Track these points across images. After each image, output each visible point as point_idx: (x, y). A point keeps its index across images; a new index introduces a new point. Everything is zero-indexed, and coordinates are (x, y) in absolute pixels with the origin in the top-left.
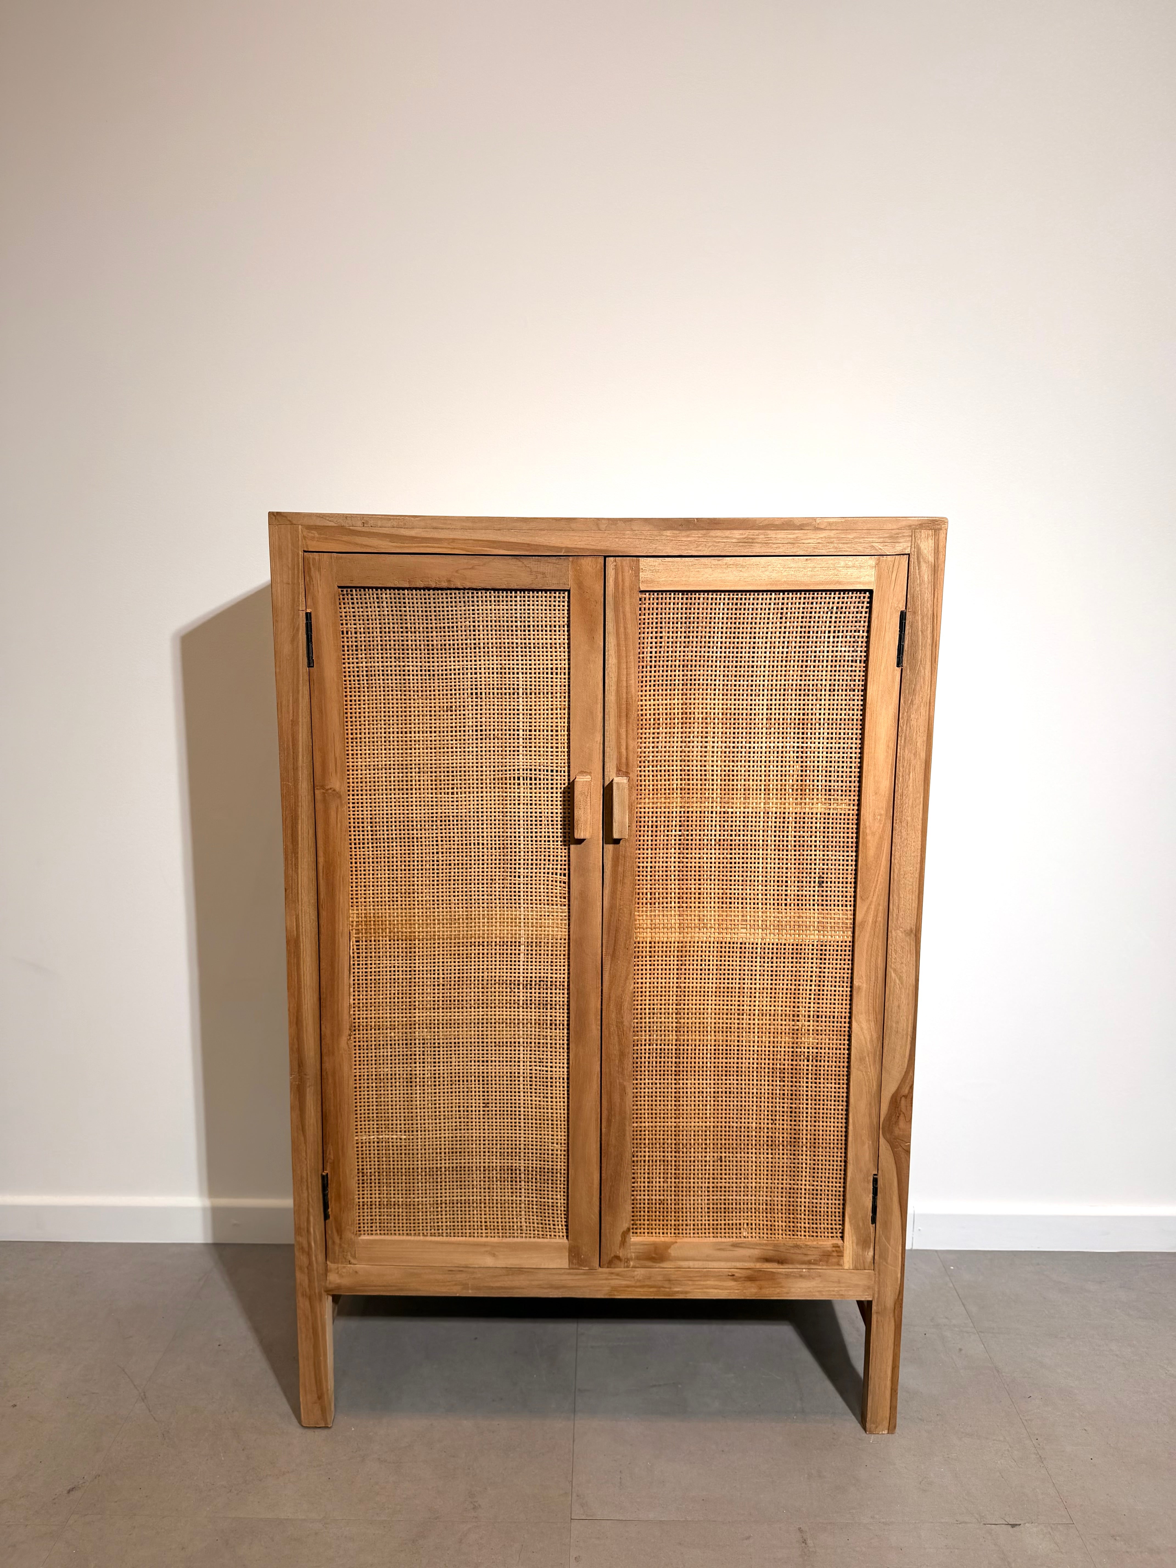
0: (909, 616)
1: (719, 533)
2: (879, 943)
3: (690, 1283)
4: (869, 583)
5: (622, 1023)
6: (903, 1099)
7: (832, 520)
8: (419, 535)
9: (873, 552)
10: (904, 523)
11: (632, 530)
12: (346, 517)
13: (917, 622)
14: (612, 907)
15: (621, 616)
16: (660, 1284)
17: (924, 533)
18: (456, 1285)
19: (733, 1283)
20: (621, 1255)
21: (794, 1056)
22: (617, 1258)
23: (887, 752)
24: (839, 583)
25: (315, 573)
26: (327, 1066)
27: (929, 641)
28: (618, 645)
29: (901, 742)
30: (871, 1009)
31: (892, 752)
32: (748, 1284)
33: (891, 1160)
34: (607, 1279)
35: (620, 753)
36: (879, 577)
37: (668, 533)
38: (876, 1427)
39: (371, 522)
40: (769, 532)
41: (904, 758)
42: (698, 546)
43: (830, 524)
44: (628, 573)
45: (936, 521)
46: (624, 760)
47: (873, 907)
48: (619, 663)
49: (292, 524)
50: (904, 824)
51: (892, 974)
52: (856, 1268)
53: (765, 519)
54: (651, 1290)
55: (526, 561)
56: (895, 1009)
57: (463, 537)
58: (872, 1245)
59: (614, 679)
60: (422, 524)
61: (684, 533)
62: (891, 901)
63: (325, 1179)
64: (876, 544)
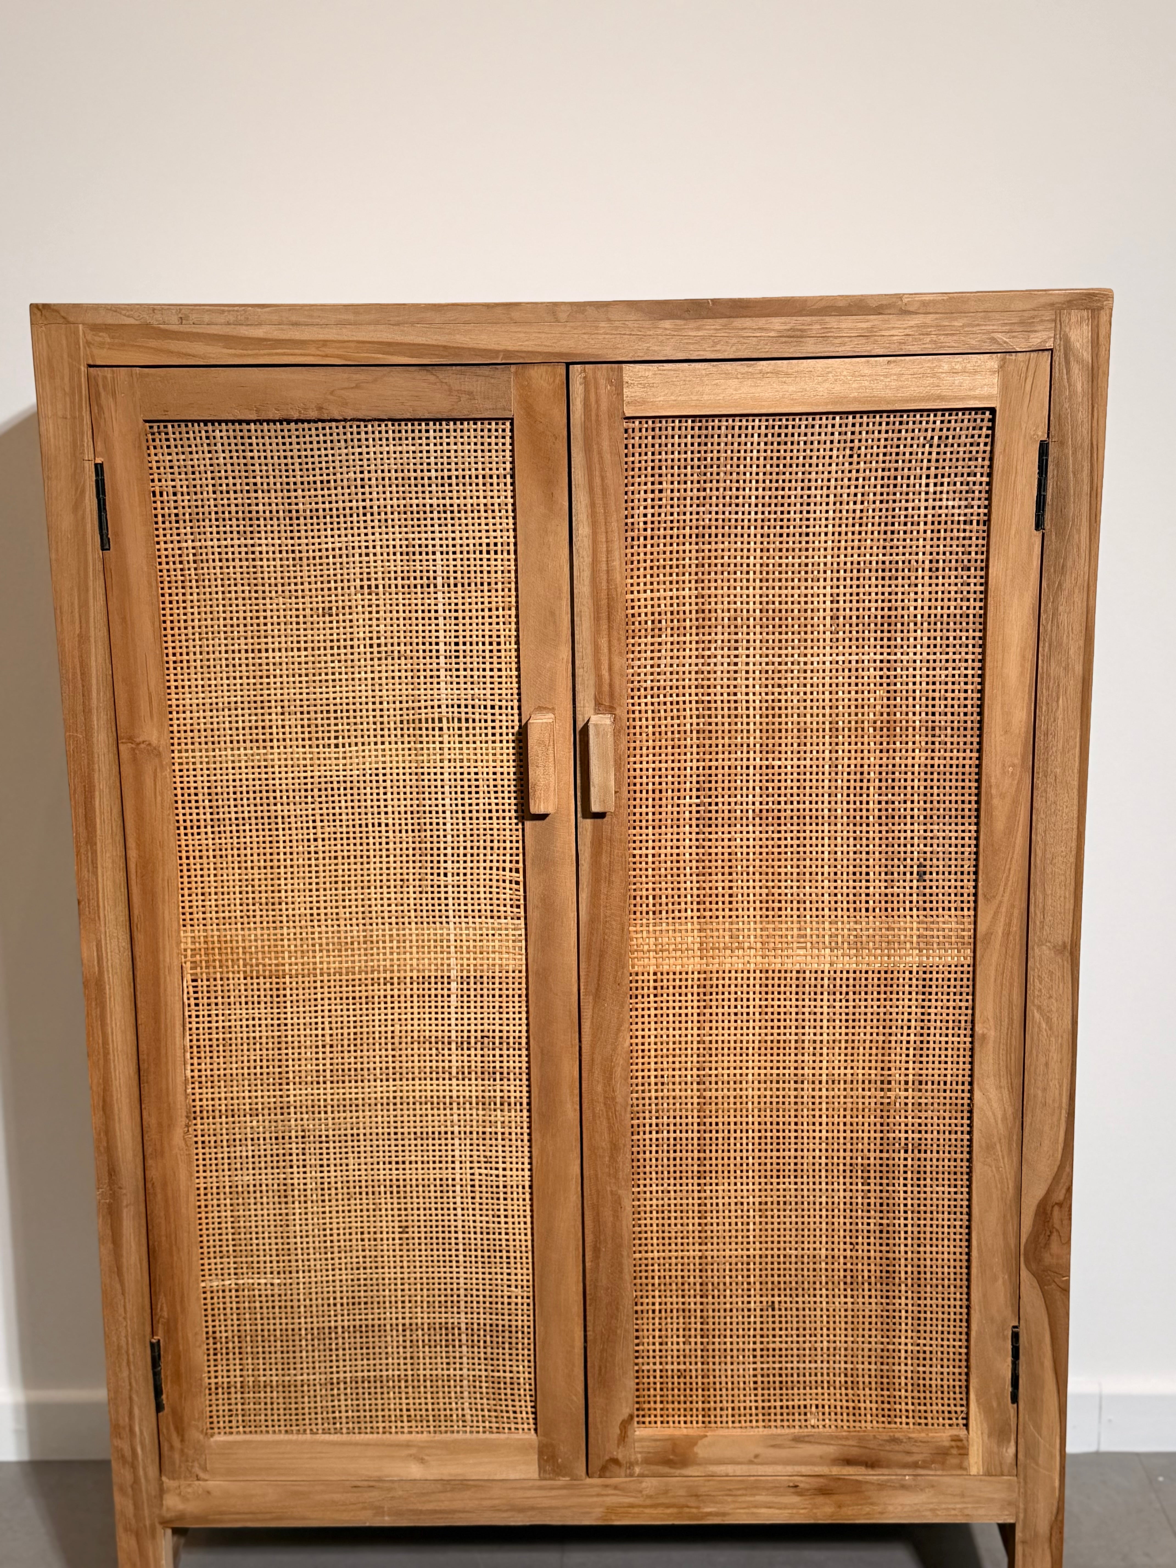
0: (1053, 450)
1: (748, 322)
2: (1014, 966)
3: (730, 1499)
4: (989, 397)
5: (614, 1099)
6: (1056, 1208)
7: (927, 298)
8: (270, 336)
9: (994, 348)
10: (1043, 300)
11: (609, 320)
12: (153, 309)
13: (1067, 458)
14: (593, 919)
15: (596, 459)
16: (682, 1501)
17: (1075, 315)
18: (364, 1508)
19: (795, 1499)
20: (620, 1457)
21: (885, 1145)
22: (615, 1461)
23: (1023, 666)
24: (941, 398)
25: (106, 400)
26: (153, 1173)
27: (1086, 488)
28: (593, 505)
29: (1044, 649)
30: (1003, 1069)
31: (1029, 666)
32: (820, 1500)
33: (1040, 1303)
34: (598, 1495)
35: (599, 677)
36: (1005, 388)
37: (667, 324)
39: (194, 317)
40: (827, 319)
41: (1049, 675)
42: (715, 344)
43: (924, 304)
44: (605, 389)
45: (1094, 295)
46: (606, 688)
47: (1004, 910)
48: (594, 534)
49: (68, 322)
50: (1051, 779)
51: (1035, 1015)
52: (988, 1474)
53: (822, 298)
54: (669, 1511)
55: (442, 374)
56: (1041, 1068)
57: (340, 338)
58: (1013, 1437)
59: (588, 560)
60: (275, 318)
61: (692, 324)
62: (1032, 901)
63: (155, 1348)
64: (999, 335)
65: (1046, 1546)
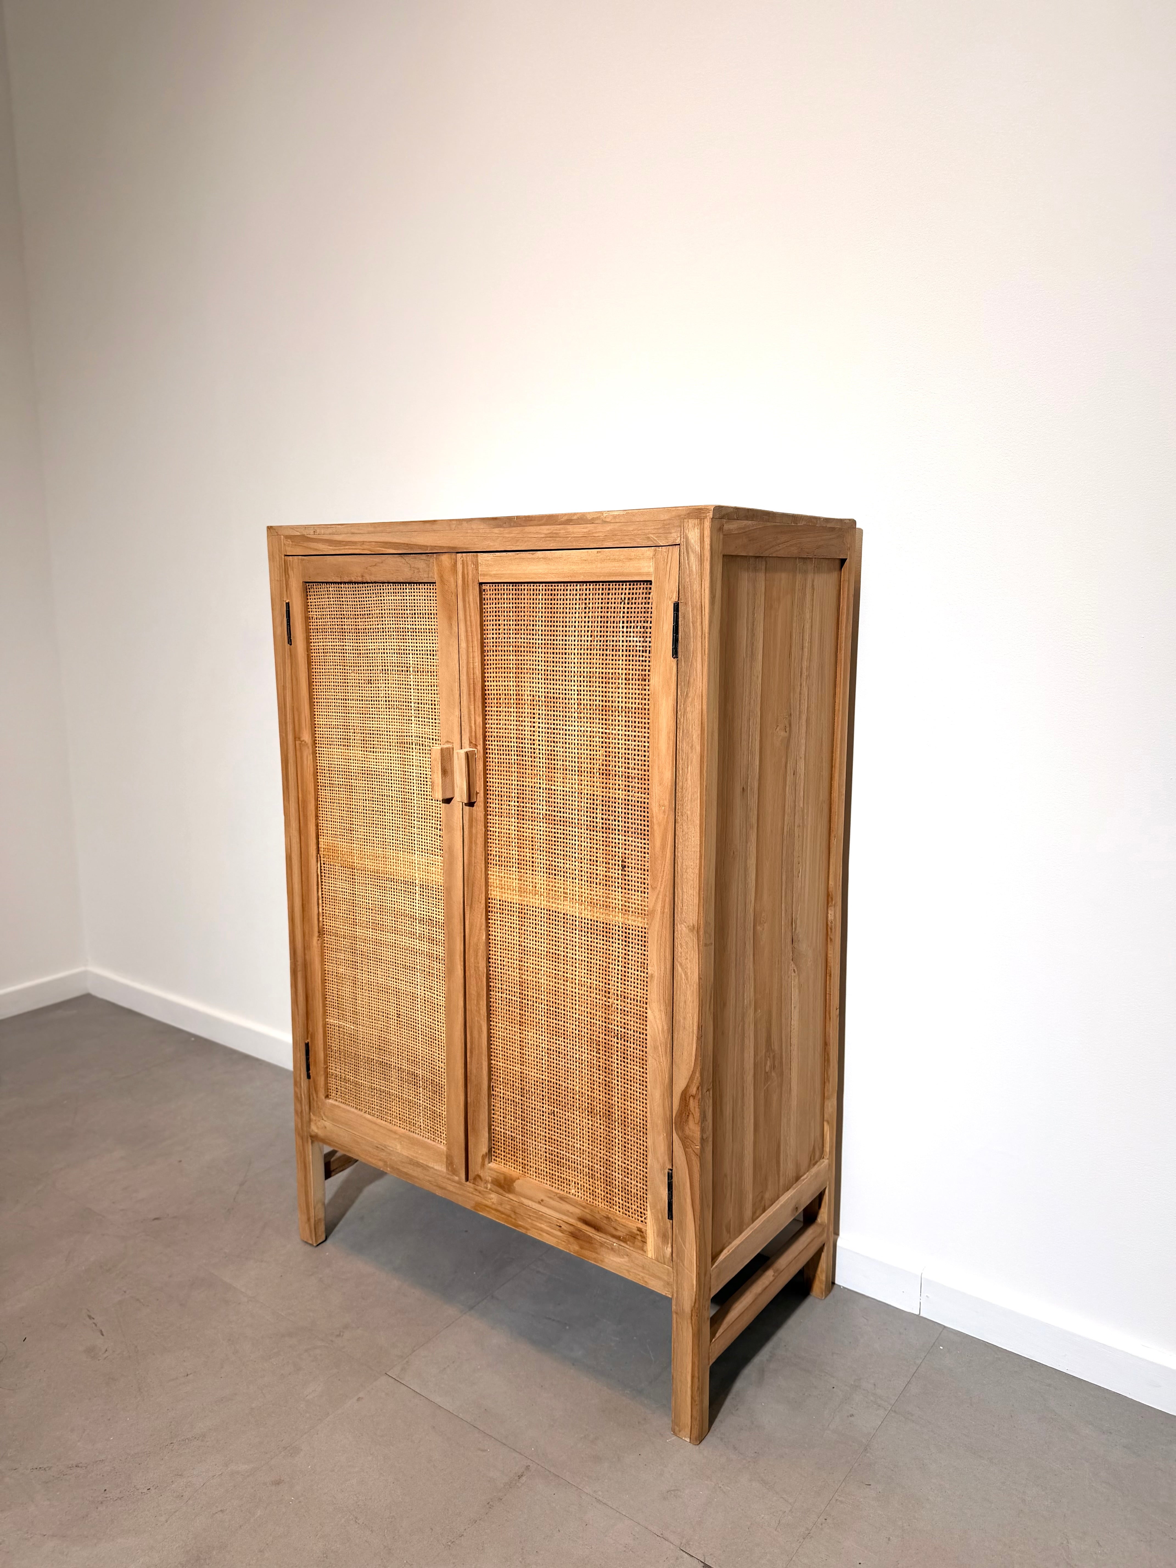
0: (681, 608)
2: (667, 933)
3: (529, 1221)
4: (648, 574)
5: (478, 967)
6: (691, 1099)
7: (616, 513)
8: (344, 540)
9: (650, 544)
10: (674, 514)
11: (473, 529)
12: (306, 527)
13: (689, 614)
14: (470, 863)
15: (467, 606)
16: (509, 1213)
17: (692, 522)
18: (380, 1160)
19: (560, 1234)
20: (482, 1175)
21: (607, 1031)
22: (479, 1176)
23: (668, 744)
24: (640, 574)
25: (290, 572)
26: (307, 957)
27: (699, 633)
28: (467, 631)
29: (680, 735)
30: (662, 999)
31: (672, 744)
32: (572, 1240)
33: (683, 1158)
34: (471, 1194)
35: (471, 727)
36: (657, 569)
37: (497, 531)
38: (680, 1431)
39: (318, 531)
40: (568, 527)
41: (682, 751)
42: (519, 542)
43: (615, 517)
44: (471, 567)
45: (703, 510)
46: (473, 734)
47: (661, 897)
48: (468, 647)
49: (279, 535)
50: (685, 818)
51: (678, 968)
52: (657, 1260)
54: (503, 1216)
55: (407, 558)
56: (682, 1004)
57: (369, 540)
58: (670, 1241)
59: (465, 662)
60: (346, 530)
61: (507, 530)
62: (676, 894)
63: (307, 1045)
64: (652, 536)
65: (689, 1321)
